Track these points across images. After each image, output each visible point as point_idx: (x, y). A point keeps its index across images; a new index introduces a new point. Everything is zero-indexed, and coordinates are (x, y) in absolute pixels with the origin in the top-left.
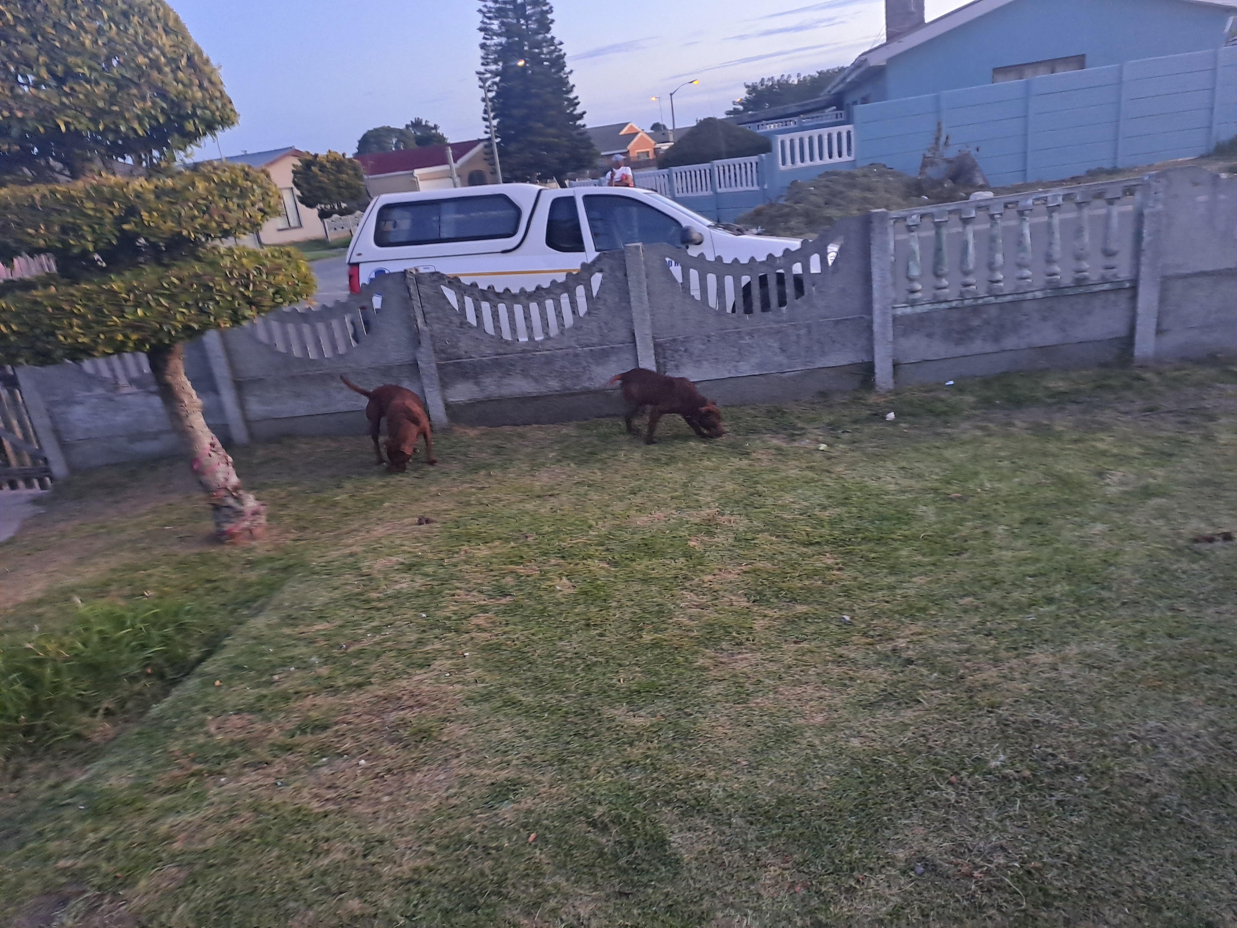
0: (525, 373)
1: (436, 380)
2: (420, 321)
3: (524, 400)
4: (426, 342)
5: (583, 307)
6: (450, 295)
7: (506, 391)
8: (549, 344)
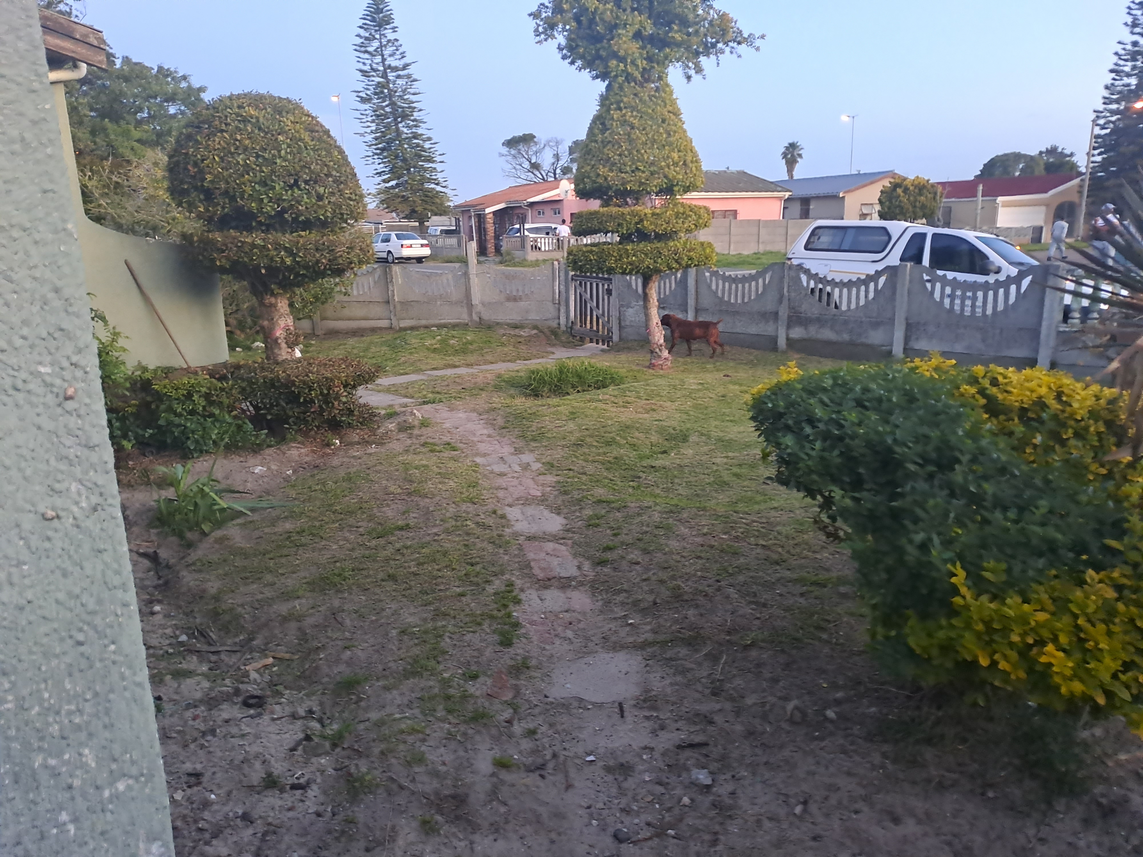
0: (832, 328)
1: (786, 323)
2: (785, 290)
3: (829, 343)
4: (785, 302)
5: (871, 295)
6: (804, 278)
7: (820, 336)
8: (849, 314)
